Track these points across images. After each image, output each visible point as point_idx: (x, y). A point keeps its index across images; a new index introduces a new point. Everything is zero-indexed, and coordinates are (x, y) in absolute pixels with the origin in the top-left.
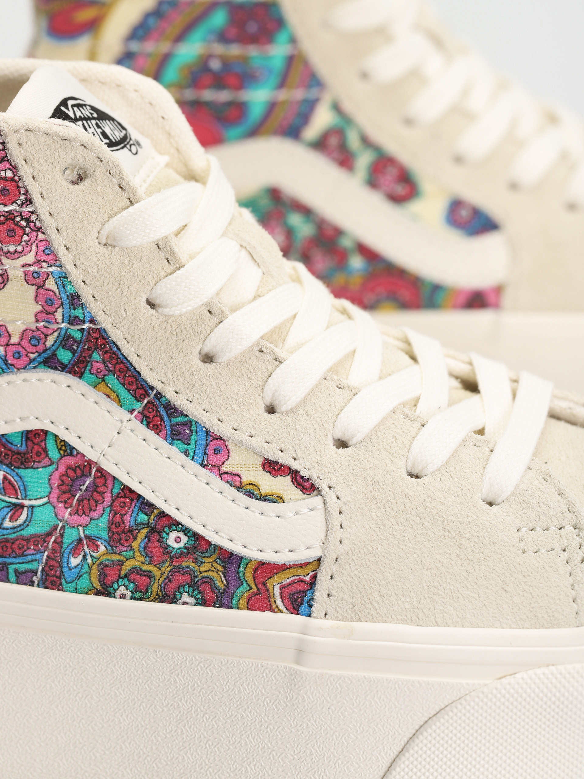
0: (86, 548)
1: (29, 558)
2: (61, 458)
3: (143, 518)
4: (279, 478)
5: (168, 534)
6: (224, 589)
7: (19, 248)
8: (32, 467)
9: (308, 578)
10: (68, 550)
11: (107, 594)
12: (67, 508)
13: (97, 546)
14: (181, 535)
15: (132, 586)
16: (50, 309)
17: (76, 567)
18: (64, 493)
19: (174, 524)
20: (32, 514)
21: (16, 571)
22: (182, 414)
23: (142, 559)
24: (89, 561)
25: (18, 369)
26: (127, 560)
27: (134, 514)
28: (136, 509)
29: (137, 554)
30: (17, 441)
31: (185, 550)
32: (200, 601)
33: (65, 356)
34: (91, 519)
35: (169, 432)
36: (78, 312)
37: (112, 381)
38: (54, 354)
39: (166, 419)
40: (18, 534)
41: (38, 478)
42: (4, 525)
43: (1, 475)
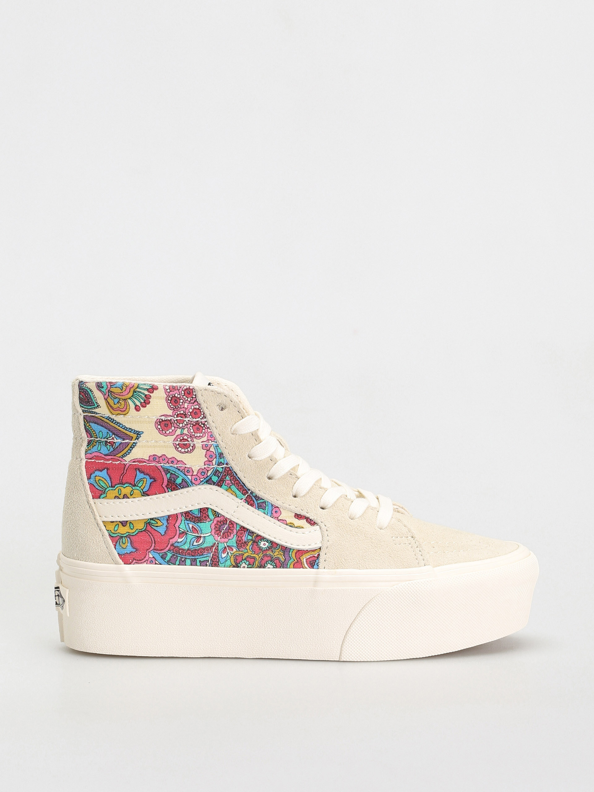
0: (228, 550)
1: (205, 556)
2: (214, 518)
3: (250, 537)
4: (301, 520)
5: (260, 543)
6: (284, 561)
7: (201, 435)
8: (203, 522)
9: (316, 555)
10: (221, 551)
11: (238, 567)
12: (219, 536)
13: (232, 549)
14: (266, 542)
15: (247, 563)
16: (211, 460)
17: (224, 557)
18: (217, 531)
19: (263, 538)
20: (205, 539)
21: (200, 561)
22: (262, 499)
23: (251, 552)
24: (230, 555)
25: (196, 485)
26: (245, 553)
27: (246, 537)
28: (247, 535)
29: (249, 551)
30: (196, 513)
31: (268, 548)
32: (275, 567)
33: (215, 479)
34: (229, 540)
35: (257, 506)
36: (222, 460)
37: (233, 487)
38: (211, 478)
39: (255, 501)
40: (200, 547)
41: (206, 528)
42: (194, 544)
43: (191, 526)
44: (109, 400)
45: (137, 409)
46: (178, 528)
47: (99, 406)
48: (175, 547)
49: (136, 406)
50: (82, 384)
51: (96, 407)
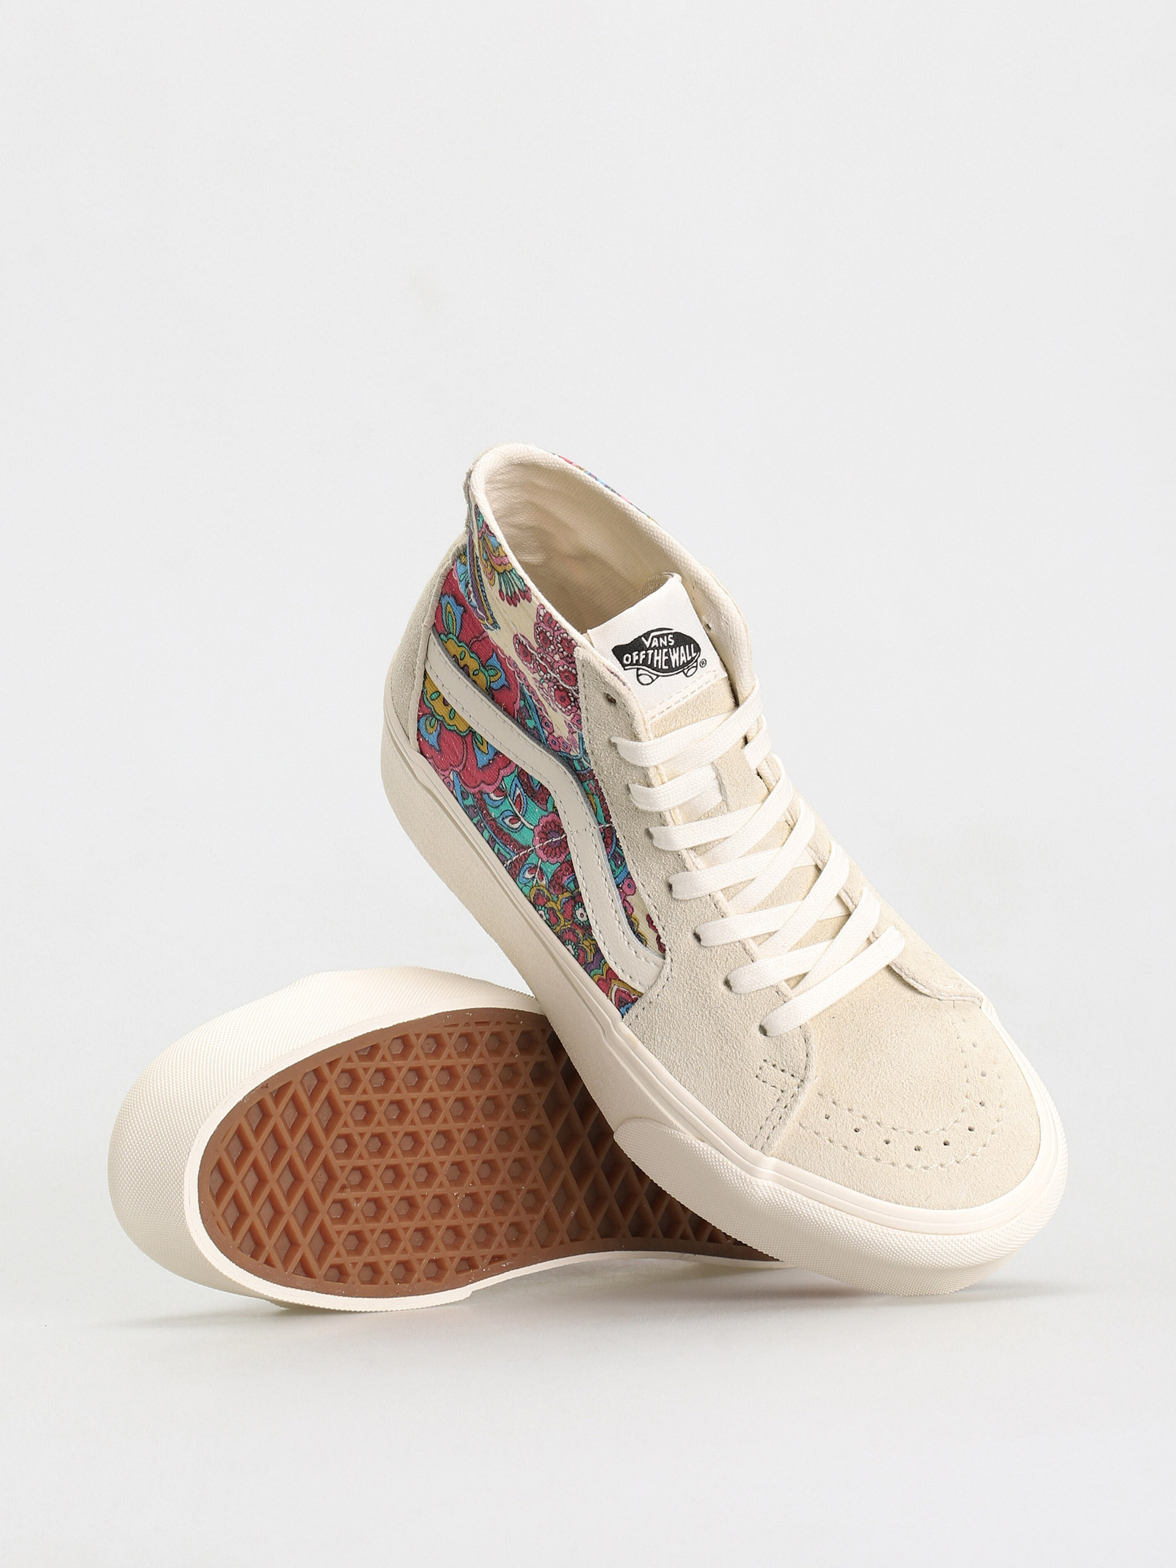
0: (537, 873)
1: (508, 850)
2: (553, 812)
3: (570, 887)
4: (652, 930)
5: (579, 907)
6: (589, 963)
8: (535, 803)
9: (633, 997)
10: (527, 866)
11: (535, 907)
12: (540, 843)
13: (543, 879)
14: (582, 914)
15: (548, 916)
17: (527, 878)
18: (543, 832)
19: (583, 906)
20: (522, 828)
21: (499, 850)
22: (620, 850)
23: (560, 908)
24: (535, 882)
26: (552, 900)
27: (569, 881)
28: (571, 878)
29: (558, 902)
30: (534, 784)
31: (582, 924)
32: (576, 956)
33: (577, 766)
34: (548, 861)
35: (610, 854)
36: (586, 759)
38: (573, 760)
39: (612, 845)
40: (509, 832)
41: (534, 814)
42: (505, 820)
43: (518, 792)
45: (502, 595)
46: (501, 779)
48: (482, 799)
49: (501, 590)
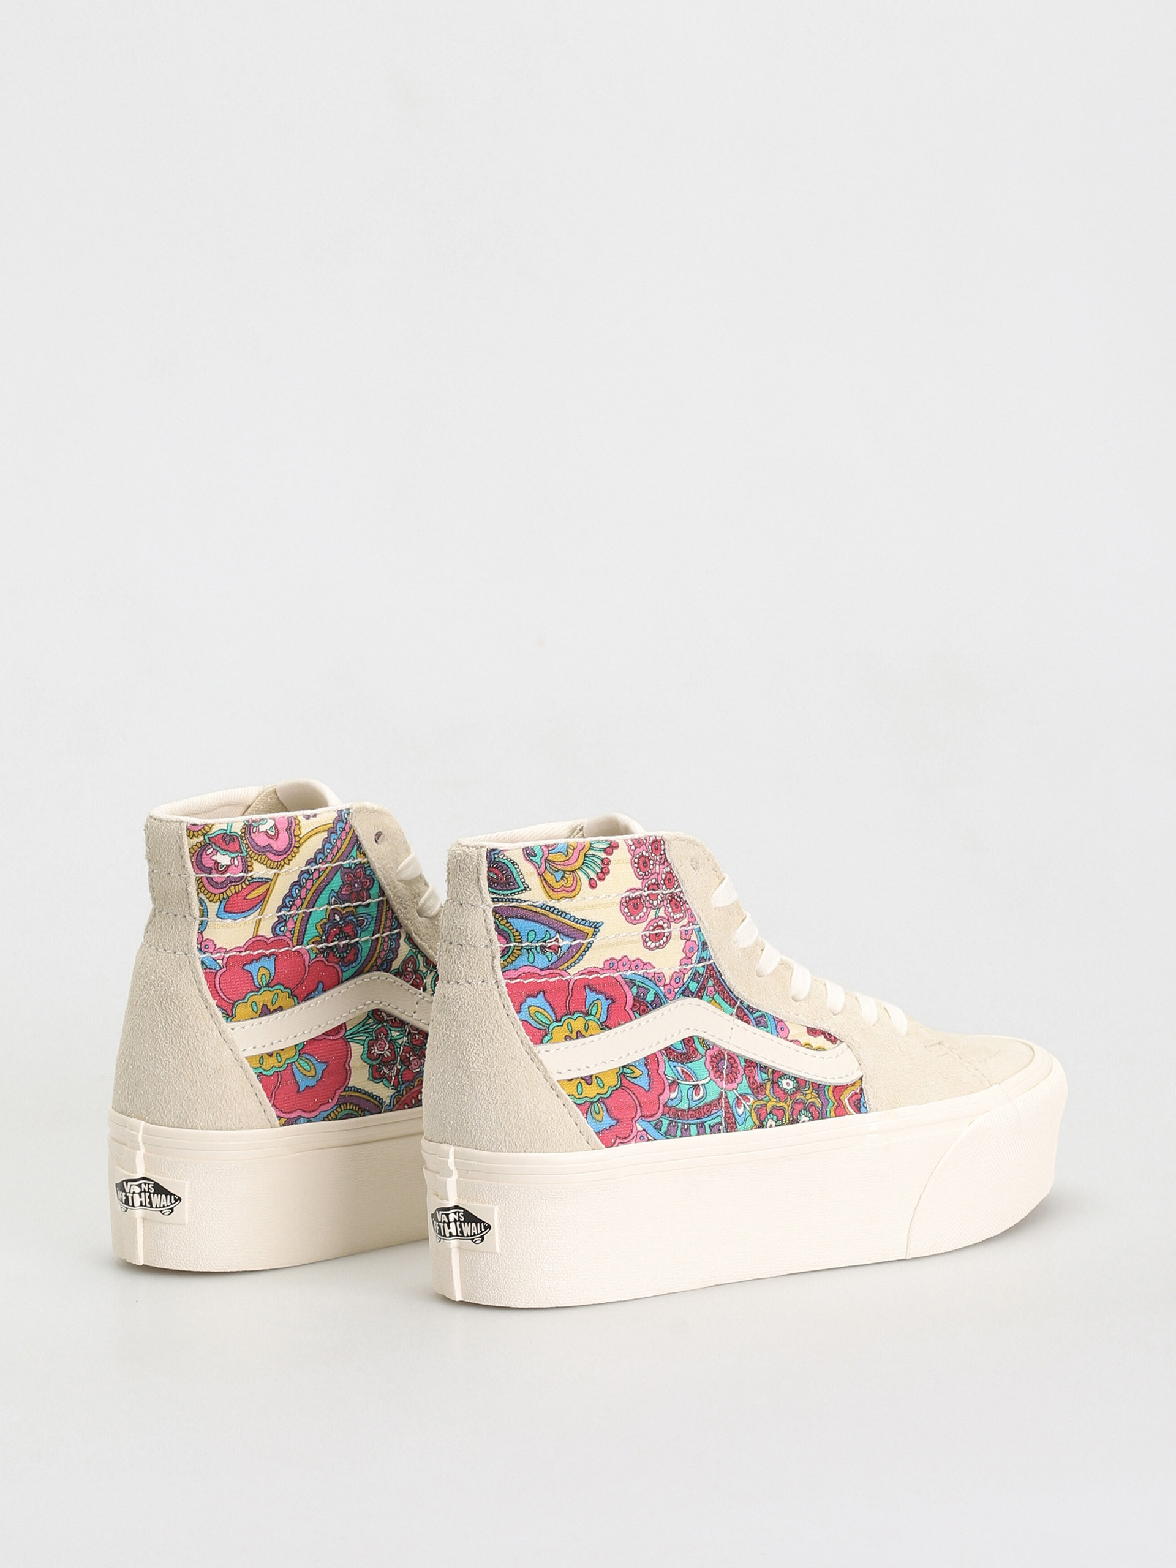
0: (743, 1101)
1: (715, 1115)
2: (706, 1052)
3: (764, 1076)
4: (818, 1037)
5: (781, 1082)
6: (821, 1108)
7: (682, 915)
8: (693, 1061)
9: (858, 1091)
10: (734, 1106)
11: (763, 1126)
12: (722, 1081)
13: (748, 1098)
14: (788, 1081)
15: (775, 1118)
16: (689, 955)
17: (742, 1114)
18: (716, 1072)
19: (783, 1075)
20: (705, 1089)
21: (709, 1125)
22: (758, 1011)
23: (775, 1100)
24: (748, 1109)
25: (671, 1000)
26: (768, 1102)
27: (759, 1075)
28: (759, 1072)
29: (771, 1098)
30: (680, 1047)
31: (794, 1089)
32: (811, 1118)
33: (693, 986)
34: (738, 1084)
35: (754, 1023)
36: (704, 954)
37: (717, 997)
38: (688, 986)
39: (750, 1016)
40: (703, 1102)
41: (700, 1067)
42: (694, 1099)
43: (679, 1069)
44: (547, 876)
45: (592, 885)
46: (664, 1076)
47: (528, 887)
48: (670, 1108)
49: (591, 879)
50: (494, 854)
51: (522, 891)
